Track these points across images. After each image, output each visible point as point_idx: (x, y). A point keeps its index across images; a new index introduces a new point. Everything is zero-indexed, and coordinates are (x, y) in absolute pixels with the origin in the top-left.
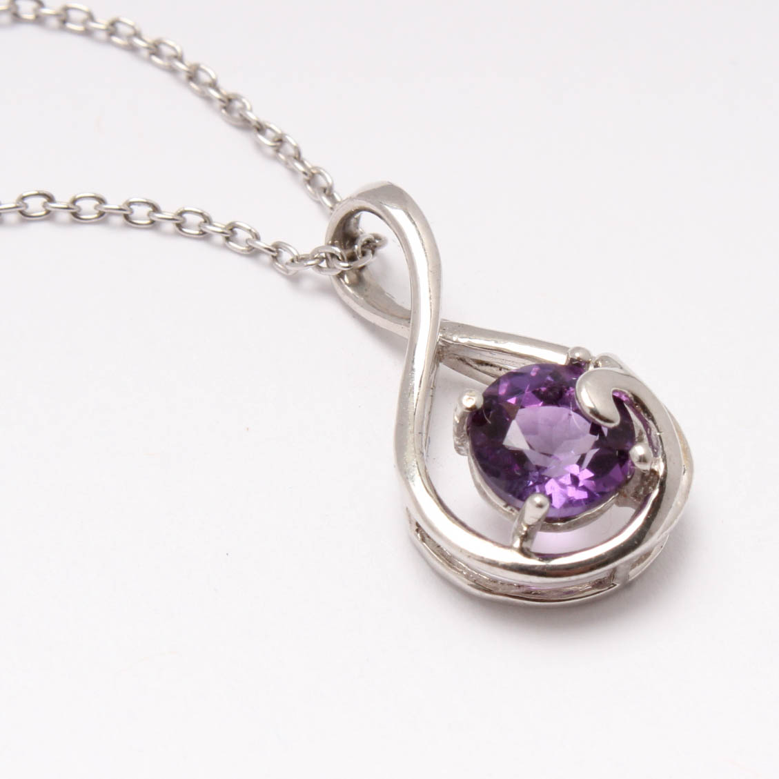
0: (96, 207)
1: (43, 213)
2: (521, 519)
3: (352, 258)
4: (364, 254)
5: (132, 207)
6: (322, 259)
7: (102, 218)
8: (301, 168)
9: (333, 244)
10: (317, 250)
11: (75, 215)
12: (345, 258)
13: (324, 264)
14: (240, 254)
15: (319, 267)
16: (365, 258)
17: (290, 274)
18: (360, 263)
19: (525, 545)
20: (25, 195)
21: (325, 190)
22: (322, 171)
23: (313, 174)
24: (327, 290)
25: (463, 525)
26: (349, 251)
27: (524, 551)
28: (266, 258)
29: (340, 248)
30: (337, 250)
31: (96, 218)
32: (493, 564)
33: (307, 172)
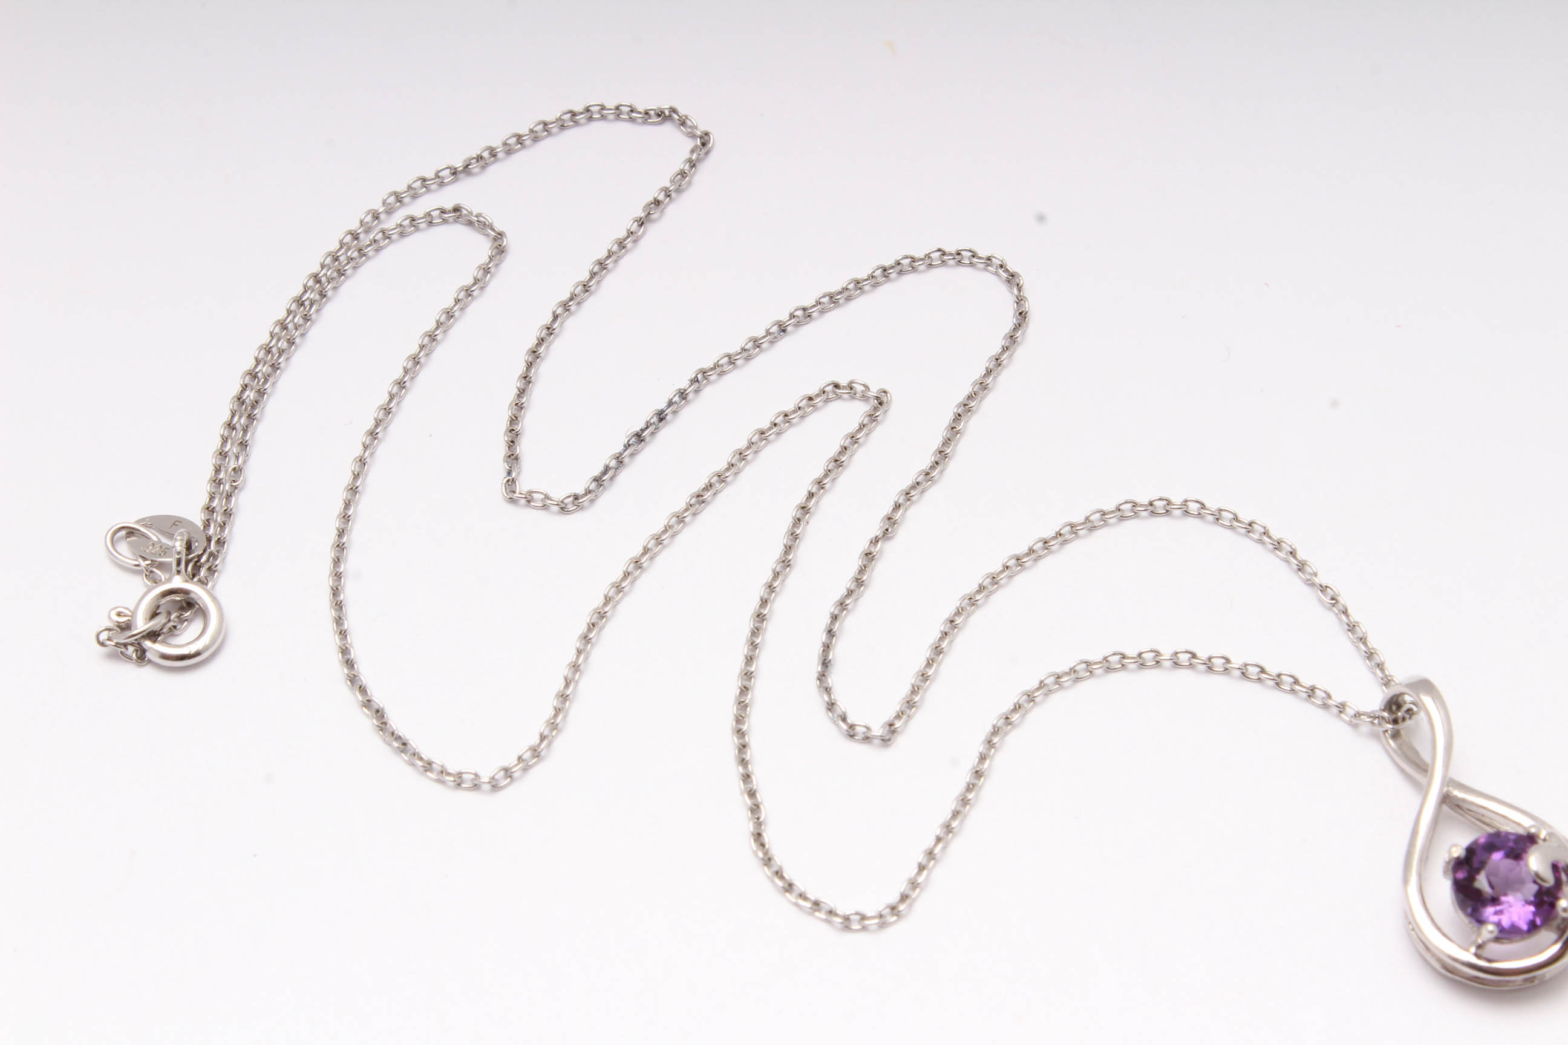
0: (1224, 664)
1: (1188, 664)
2: (1479, 935)
3: (1395, 721)
4: (1404, 719)
5: (1248, 667)
6: (1375, 718)
7: (1226, 671)
8: (1364, 648)
9: (1384, 710)
10: (1373, 712)
11: (1210, 668)
12: (1391, 720)
13: (1376, 721)
14: (1319, 706)
15: (1372, 723)
16: (1404, 723)
17: (1352, 723)
18: (1401, 726)
19: (1479, 952)
20: (1178, 651)
21: (1379, 665)
22: (1378, 652)
23: (1371, 653)
24: (1375, 736)
25: (1439, 929)
26: (1394, 716)
27: (1477, 956)
28: (1335, 710)
29: (1389, 714)
30: (1386, 714)
31: (1222, 671)
32: (1456, 960)
33: (1367, 651)
